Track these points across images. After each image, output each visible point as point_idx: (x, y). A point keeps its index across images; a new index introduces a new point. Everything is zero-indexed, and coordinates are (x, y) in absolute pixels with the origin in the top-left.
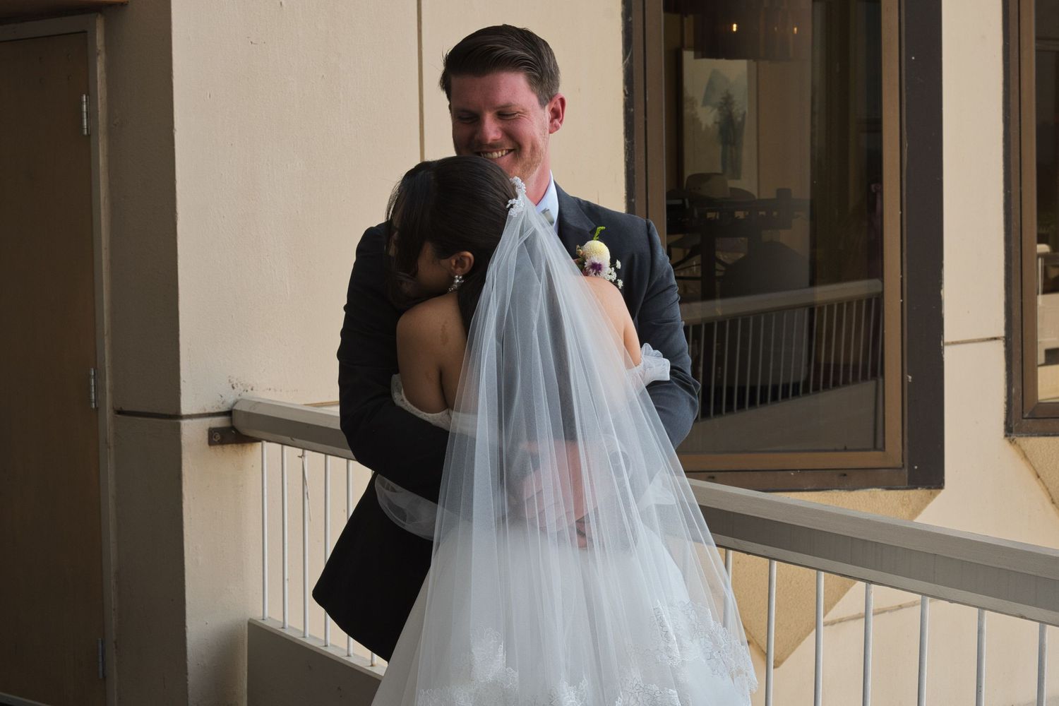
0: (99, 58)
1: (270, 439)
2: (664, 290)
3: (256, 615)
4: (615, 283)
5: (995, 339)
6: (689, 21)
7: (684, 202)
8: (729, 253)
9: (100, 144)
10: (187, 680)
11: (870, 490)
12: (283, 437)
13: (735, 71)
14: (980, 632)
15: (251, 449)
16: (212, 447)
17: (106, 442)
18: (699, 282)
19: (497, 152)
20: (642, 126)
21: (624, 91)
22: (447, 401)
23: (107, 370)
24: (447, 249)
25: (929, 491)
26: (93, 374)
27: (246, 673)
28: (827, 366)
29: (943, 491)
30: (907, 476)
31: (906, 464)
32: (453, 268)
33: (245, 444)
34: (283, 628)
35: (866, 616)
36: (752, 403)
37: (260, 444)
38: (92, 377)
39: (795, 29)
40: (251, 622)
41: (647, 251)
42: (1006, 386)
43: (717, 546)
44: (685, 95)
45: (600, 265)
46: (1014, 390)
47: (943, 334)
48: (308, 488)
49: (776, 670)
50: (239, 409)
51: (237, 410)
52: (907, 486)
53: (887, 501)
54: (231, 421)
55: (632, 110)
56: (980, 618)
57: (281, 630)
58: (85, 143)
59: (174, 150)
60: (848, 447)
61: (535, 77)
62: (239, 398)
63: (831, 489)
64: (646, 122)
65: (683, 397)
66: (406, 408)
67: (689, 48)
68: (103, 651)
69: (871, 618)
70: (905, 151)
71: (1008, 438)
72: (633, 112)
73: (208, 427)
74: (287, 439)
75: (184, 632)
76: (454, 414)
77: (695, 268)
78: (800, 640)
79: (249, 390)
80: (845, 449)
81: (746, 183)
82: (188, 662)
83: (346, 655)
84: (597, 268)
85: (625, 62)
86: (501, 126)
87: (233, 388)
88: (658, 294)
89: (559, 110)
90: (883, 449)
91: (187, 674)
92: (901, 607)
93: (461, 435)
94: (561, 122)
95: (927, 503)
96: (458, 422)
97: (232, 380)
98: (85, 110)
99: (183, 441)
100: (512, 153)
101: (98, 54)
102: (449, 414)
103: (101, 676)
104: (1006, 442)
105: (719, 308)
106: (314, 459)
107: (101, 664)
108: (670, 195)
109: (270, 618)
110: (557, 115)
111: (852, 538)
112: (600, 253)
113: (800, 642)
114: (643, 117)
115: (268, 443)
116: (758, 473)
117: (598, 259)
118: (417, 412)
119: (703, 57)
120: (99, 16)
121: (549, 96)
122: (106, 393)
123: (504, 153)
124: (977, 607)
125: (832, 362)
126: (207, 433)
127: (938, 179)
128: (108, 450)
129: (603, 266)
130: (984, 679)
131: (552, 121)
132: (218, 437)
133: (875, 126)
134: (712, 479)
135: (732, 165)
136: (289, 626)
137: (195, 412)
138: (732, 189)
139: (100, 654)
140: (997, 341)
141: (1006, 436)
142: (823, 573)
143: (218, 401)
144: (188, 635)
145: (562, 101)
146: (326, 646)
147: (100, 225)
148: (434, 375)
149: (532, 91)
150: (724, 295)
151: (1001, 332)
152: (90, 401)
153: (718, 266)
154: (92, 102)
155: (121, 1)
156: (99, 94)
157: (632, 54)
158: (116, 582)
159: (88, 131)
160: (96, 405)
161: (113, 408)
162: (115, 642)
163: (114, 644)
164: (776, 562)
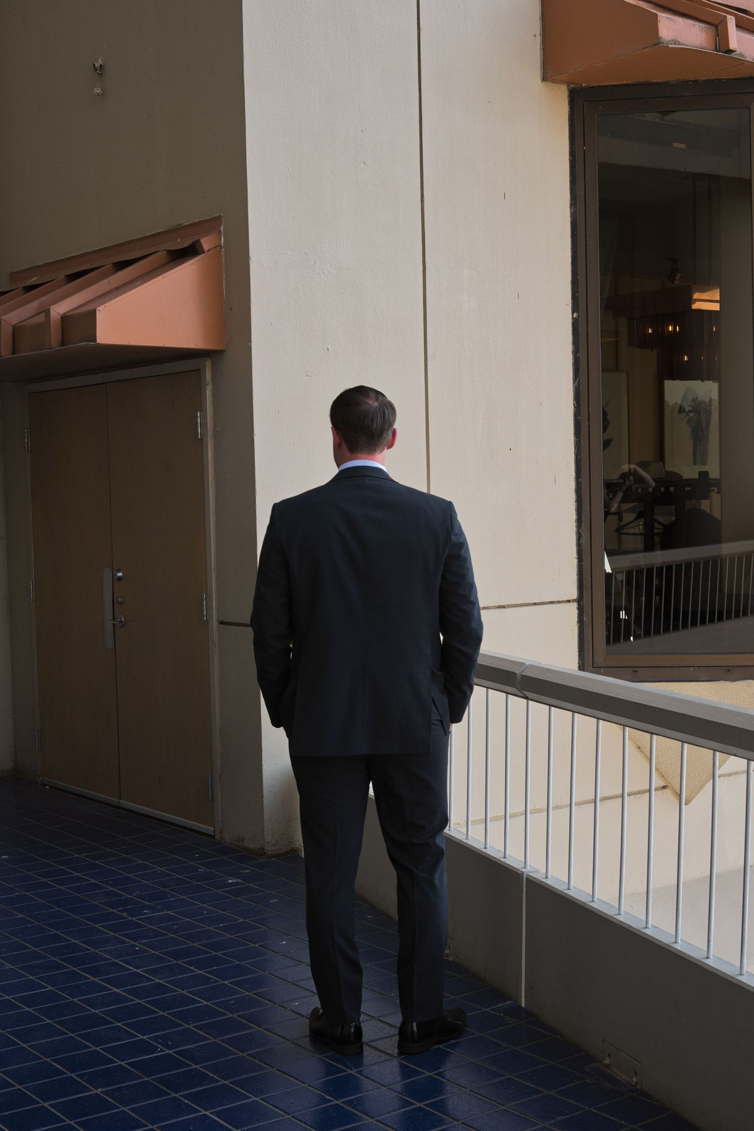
0: (208, 387)
8: (665, 517)
9: (209, 444)
10: (263, 802)
11: (746, 681)
17: (213, 643)
18: (643, 537)
20: (586, 429)
21: (574, 405)
23: (214, 594)
26: (205, 597)
38: (205, 599)
49: (687, 806)
58: (200, 443)
59: (254, 448)
63: (719, 680)
64: (589, 426)
68: (212, 782)
72: (580, 419)
75: (261, 770)
78: (702, 786)
82: (264, 790)
85: (574, 385)
91: (263, 797)
98: (199, 421)
101: (207, 384)
103: (210, 799)
107: (210, 791)
114: (588, 422)
120: (208, 359)
122: (213, 610)
128: (215, 648)
139: (210, 784)
144: (264, 771)
152: (203, 616)
153: (656, 525)
154: (204, 417)
155: (221, 349)
156: (208, 411)
157: (579, 379)
158: (220, 736)
159: (201, 436)
160: (206, 618)
161: (218, 620)
162: (220, 776)
163: (219, 777)
164: (601, 721)
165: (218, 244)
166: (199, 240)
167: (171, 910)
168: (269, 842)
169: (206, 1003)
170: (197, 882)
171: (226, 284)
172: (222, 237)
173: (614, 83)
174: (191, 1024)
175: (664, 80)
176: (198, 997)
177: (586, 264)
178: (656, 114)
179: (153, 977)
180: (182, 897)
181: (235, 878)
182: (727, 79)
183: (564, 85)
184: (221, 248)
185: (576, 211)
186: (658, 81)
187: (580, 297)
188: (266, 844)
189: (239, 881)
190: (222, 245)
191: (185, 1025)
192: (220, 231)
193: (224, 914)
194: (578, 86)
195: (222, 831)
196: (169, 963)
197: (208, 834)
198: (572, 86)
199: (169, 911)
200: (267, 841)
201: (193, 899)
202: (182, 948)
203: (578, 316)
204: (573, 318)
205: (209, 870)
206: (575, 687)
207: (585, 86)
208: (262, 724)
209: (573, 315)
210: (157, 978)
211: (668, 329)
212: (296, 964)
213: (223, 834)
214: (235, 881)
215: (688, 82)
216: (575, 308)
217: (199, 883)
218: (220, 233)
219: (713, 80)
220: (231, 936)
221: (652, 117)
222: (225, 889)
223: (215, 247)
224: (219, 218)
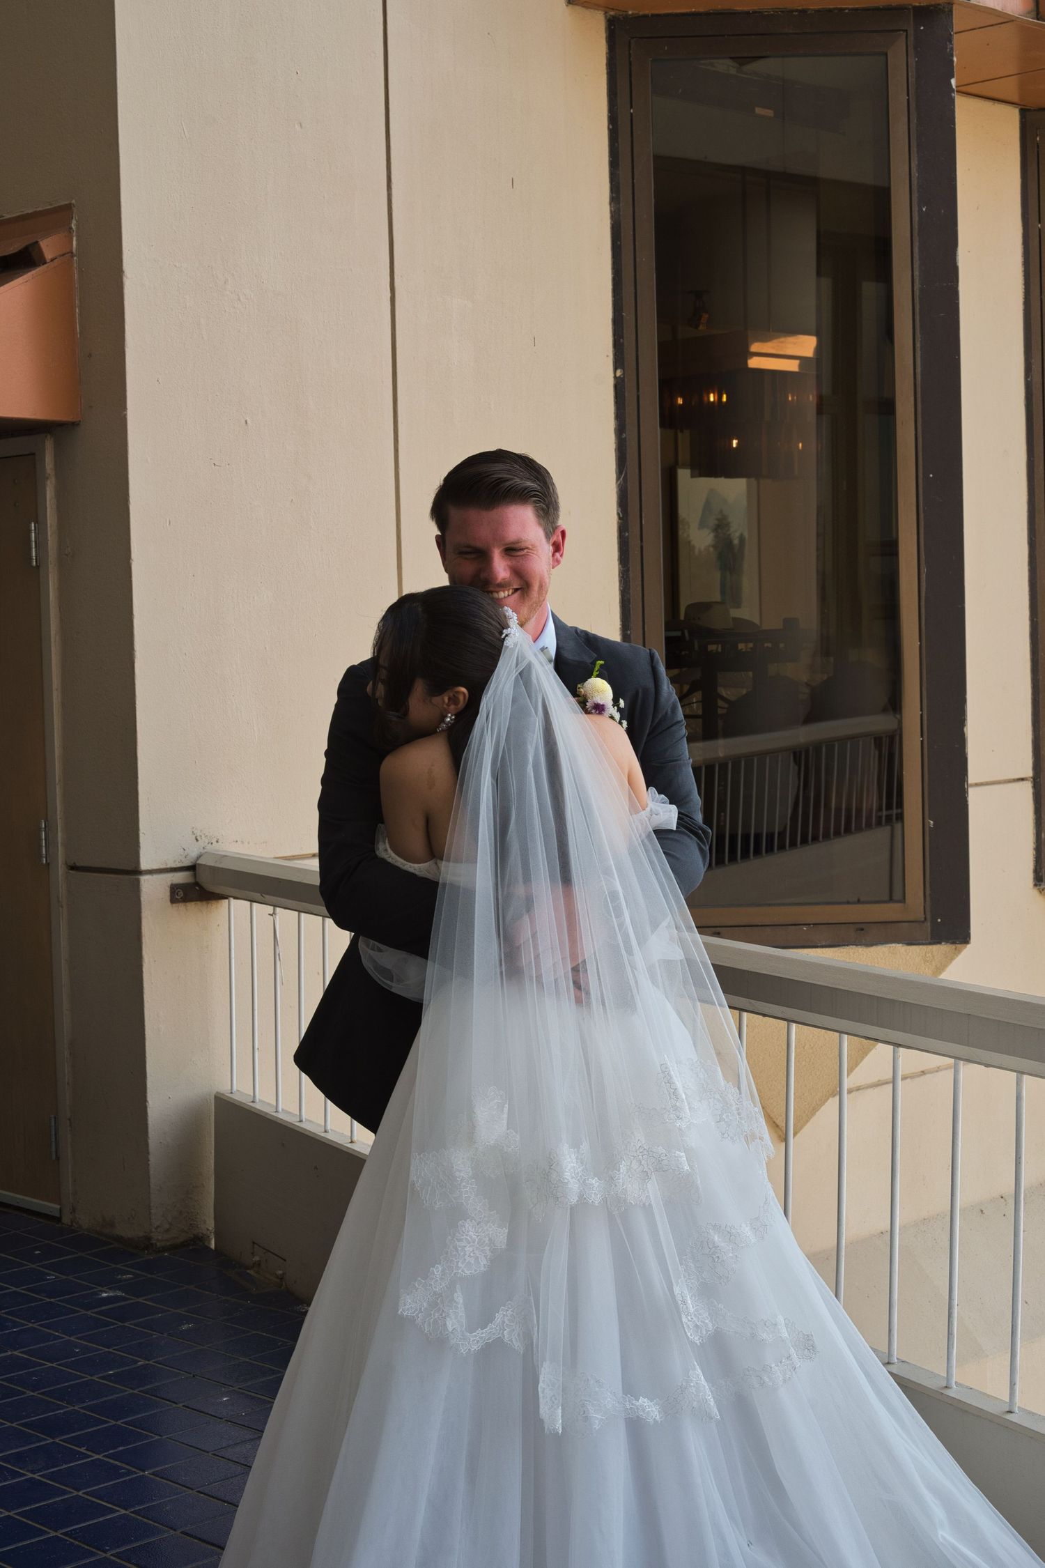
0: (48, 483)
1: (238, 896)
2: (669, 728)
3: (223, 1088)
4: (620, 723)
5: (1023, 779)
6: (684, 438)
7: (683, 633)
8: (731, 690)
9: (50, 575)
10: (149, 1161)
11: (890, 945)
12: (252, 893)
13: (734, 490)
14: (1019, 1098)
15: (216, 907)
16: (174, 905)
17: (59, 901)
18: (700, 720)
19: (504, 591)
20: (638, 551)
21: (618, 514)
22: (434, 852)
23: (59, 821)
24: (439, 686)
25: (953, 946)
26: (43, 826)
27: (213, 1151)
28: (838, 810)
29: (968, 946)
30: (929, 930)
31: (929, 917)
32: (445, 706)
33: (210, 902)
34: (253, 1102)
35: (894, 1081)
36: (757, 852)
37: (227, 900)
38: (43, 829)
39: (800, 445)
40: (219, 1096)
41: (651, 686)
42: (1035, 831)
43: (730, 1007)
44: (680, 519)
45: (603, 705)
46: (1043, 835)
47: (967, 775)
48: (280, 949)
49: (795, 1138)
50: (204, 863)
51: (201, 865)
52: (929, 941)
53: (908, 957)
54: (195, 876)
55: (627, 534)
56: (1019, 1083)
57: (251, 1104)
58: (34, 574)
60: (862, 900)
61: (543, 509)
62: (203, 851)
63: (847, 945)
64: (642, 547)
65: (691, 844)
66: (389, 860)
67: (684, 466)
68: (56, 1129)
69: (900, 1083)
70: (924, 576)
71: (1038, 887)
72: (628, 537)
73: (169, 884)
74: (257, 896)
75: (145, 1108)
76: (443, 865)
77: (695, 705)
78: (814, 1111)
79: (215, 843)
80: (859, 902)
81: (747, 612)
82: (149, 1141)
83: (323, 1130)
84: (599, 709)
85: (618, 483)
86: (509, 563)
87: (197, 840)
88: (661, 732)
89: (560, 543)
90: (903, 900)
91: (148, 1153)
92: (923, 1073)
93: (452, 885)
94: (561, 556)
95: (952, 959)
96: (450, 872)
97: (195, 832)
98: (33, 539)
99: (142, 899)
100: (519, 592)
101: (47, 478)
102: (436, 863)
103: (54, 1157)
104: (1035, 892)
105: (722, 748)
106: (286, 918)
107: (54, 1144)
108: (668, 627)
109: (238, 1091)
110: (557, 548)
111: (878, 997)
112: (603, 691)
113: (815, 1113)
114: (639, 541)
115: (235, 900)
116: (768, 928)
117: (601, 698)
118: (402, 864)
119: (700, 476)
120: (49, 437)
121: (553, 528)
122: (58, 847)
123: (511, 592)
124: (1015, 1071)
125: (844, 806)
126: (168, 890)
127: (960, 606)
128: (61, 909)
129: (606, 707)
130: (1023, 1150)
131: (553, 555)
132: (181, 894)
133: (890, 549)
134: (717, 934)
135: (732, 593)
136: (259, 1100)
137: (155, 867)
138: (735, 619)
139: (53, 1133)
140: (1024, 782)
141: (1035, 885)
142: (846, 1036)
143: (181, 855)
144: (149, 1111)
145: (563, 533)
146: (301, 1121)
147: (51, 663)
148: (421, 823)
149: (540, 524)
150: (727, 735)
151: (1030, 773)
152: (41, 856)
153: (720, 703)
154: (41, 531)
155: (74, 420)
156: (49, 521)
157: (626, 473)
158: (70, 1054)
159: (36, 562)
160: (46, 861)
161: (66, 863)
162: (70, 1120)
163: (68, 1121)
164: (794, 1025)
165: (68, 250)
166: (37, 242)
167: (18, 1349)
168: (158, 1227)
169: (123, 1512)
170: (50, 1298)
171: (80, 314)
172: (75, 239)
173: (678, 11)
174: (109, 1550)
175: (755, 8)
176: (107, 1502)
177: (636, 293)
178: (729, 62)
179: (21, 1469)
180: (31, 1325)
181: (110, 1289)
182: (852, 9)
183: (600, 12)
184: (72, 257)
185: (619, 209)
186: (746, 9)
187: (625, 344)
188: (153, 1230)
189: (119, 1293)
190: (74, 251)
191: (99, 1552)
192: (71, 228)
193: (109, 1352)
194: (621, 13)
195: (74, 1210)
196: (41, 1444)
197: (48, 1215)
198: (612, 13)
199: (15, 1350)
200: (156, 1226)
201: (49, 1329)
202: (55, 1415)
203: (624, 374)
204: (615, 377)
205: (65, 1277)
206: (752, 970)
207: (633, 14)
208: (146, 1033)
209: (615, 372)
210: (28, 1471)
211: (709, 398)
212: (256, 1436)
213: (77, 1216)
214: (111, 1294)
215: (792, 11)
216: (619, 361)
217: (52, 1300)
218: (70, 232)
219: (830, 10)
220: (131, 1391)
221: (724, 66)
222: (99, 1309)
223: (63, 255)
224: (69, 207)
